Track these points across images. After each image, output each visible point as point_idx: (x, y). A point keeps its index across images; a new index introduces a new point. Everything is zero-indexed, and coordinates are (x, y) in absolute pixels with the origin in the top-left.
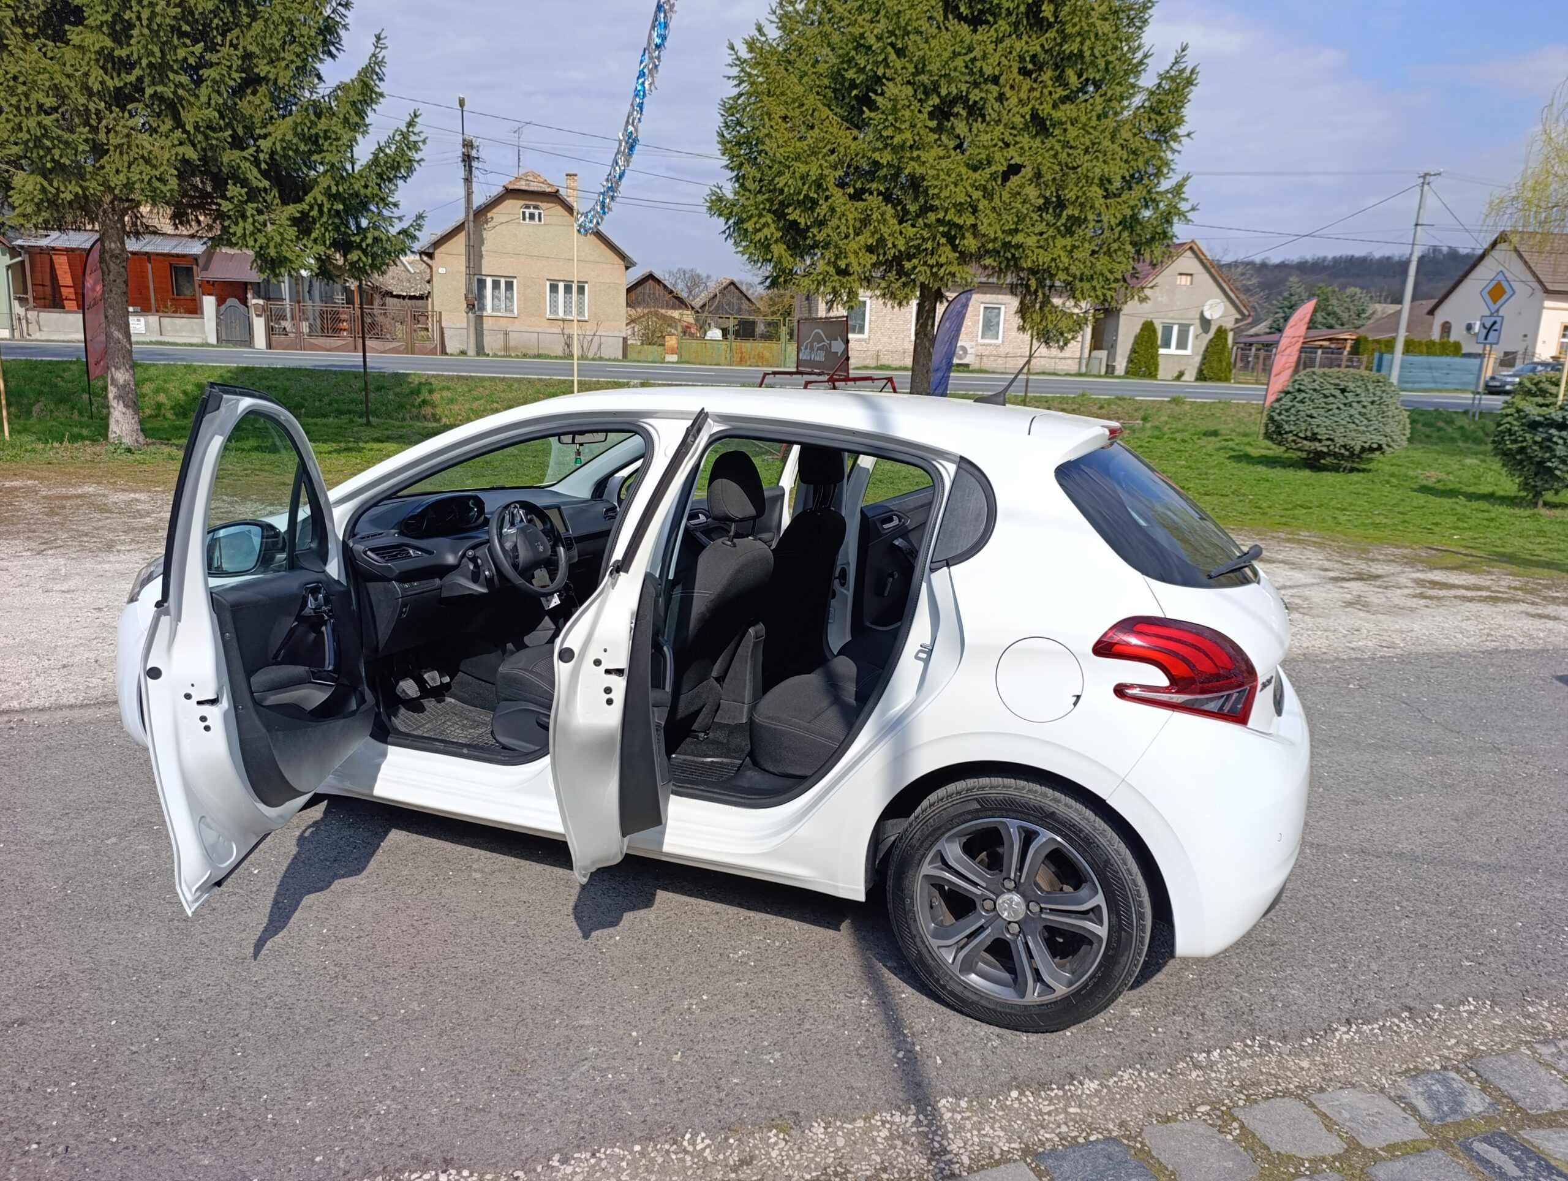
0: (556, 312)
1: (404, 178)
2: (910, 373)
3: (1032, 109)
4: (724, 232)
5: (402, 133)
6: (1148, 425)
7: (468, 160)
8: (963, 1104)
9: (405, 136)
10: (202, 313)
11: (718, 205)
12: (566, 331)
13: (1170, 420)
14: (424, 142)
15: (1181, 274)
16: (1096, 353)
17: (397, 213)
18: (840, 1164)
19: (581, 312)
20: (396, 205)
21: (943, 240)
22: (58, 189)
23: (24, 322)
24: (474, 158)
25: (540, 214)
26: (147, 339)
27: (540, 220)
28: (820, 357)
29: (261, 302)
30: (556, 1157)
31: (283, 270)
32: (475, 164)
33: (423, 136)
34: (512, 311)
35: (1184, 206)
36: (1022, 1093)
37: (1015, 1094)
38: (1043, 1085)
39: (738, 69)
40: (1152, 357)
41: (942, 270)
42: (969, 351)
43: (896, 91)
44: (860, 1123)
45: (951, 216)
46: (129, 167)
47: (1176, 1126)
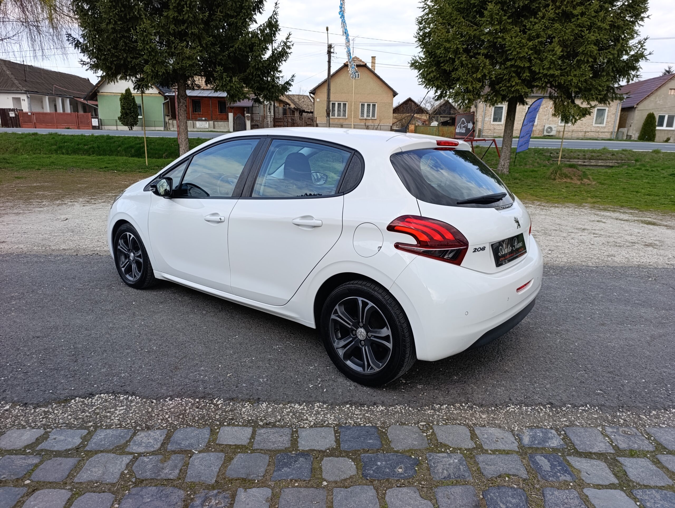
0: (363, 116)
1: (285, 60)
2: (502, 139)
3: (563, 10)
4: (417, 76)
5: (284, 42)
6: (638, 163)
7: (329, 53)
8: (325, 406)
9: (285, 43)
10: (228, 120)
11: (415, 65)
12: (367, 124)
13: (651, 161)
14: (293, 45)
15: (671, 89)
16: (621, 130)
17: (281, 75)
18: (264, 417)
19: (373, 115)
20: (280, 72)
21: (514, 75)
22: (157, 71)
23: (168, 124)
24: (332, 52)
25: (358, 74)
26: (210, 130)
27: (358, 77)
28: (463, 131)
29: (249, 115)
30: (169, 398)
31: (236, 99)
32: (332, 55)
33: (292, 43)
34: (345, 116)
35: (646, 53)
36: (351, 406)
37: (348, 406)
38: (362, 405)
39: (424, 3)
40: (652, 130)
41: (513, 89)
42: (553, 129)
43: (492, 7)
44: (281, 405)
45: (519, 63)
46: (182, 62)
47: (405, 426)
